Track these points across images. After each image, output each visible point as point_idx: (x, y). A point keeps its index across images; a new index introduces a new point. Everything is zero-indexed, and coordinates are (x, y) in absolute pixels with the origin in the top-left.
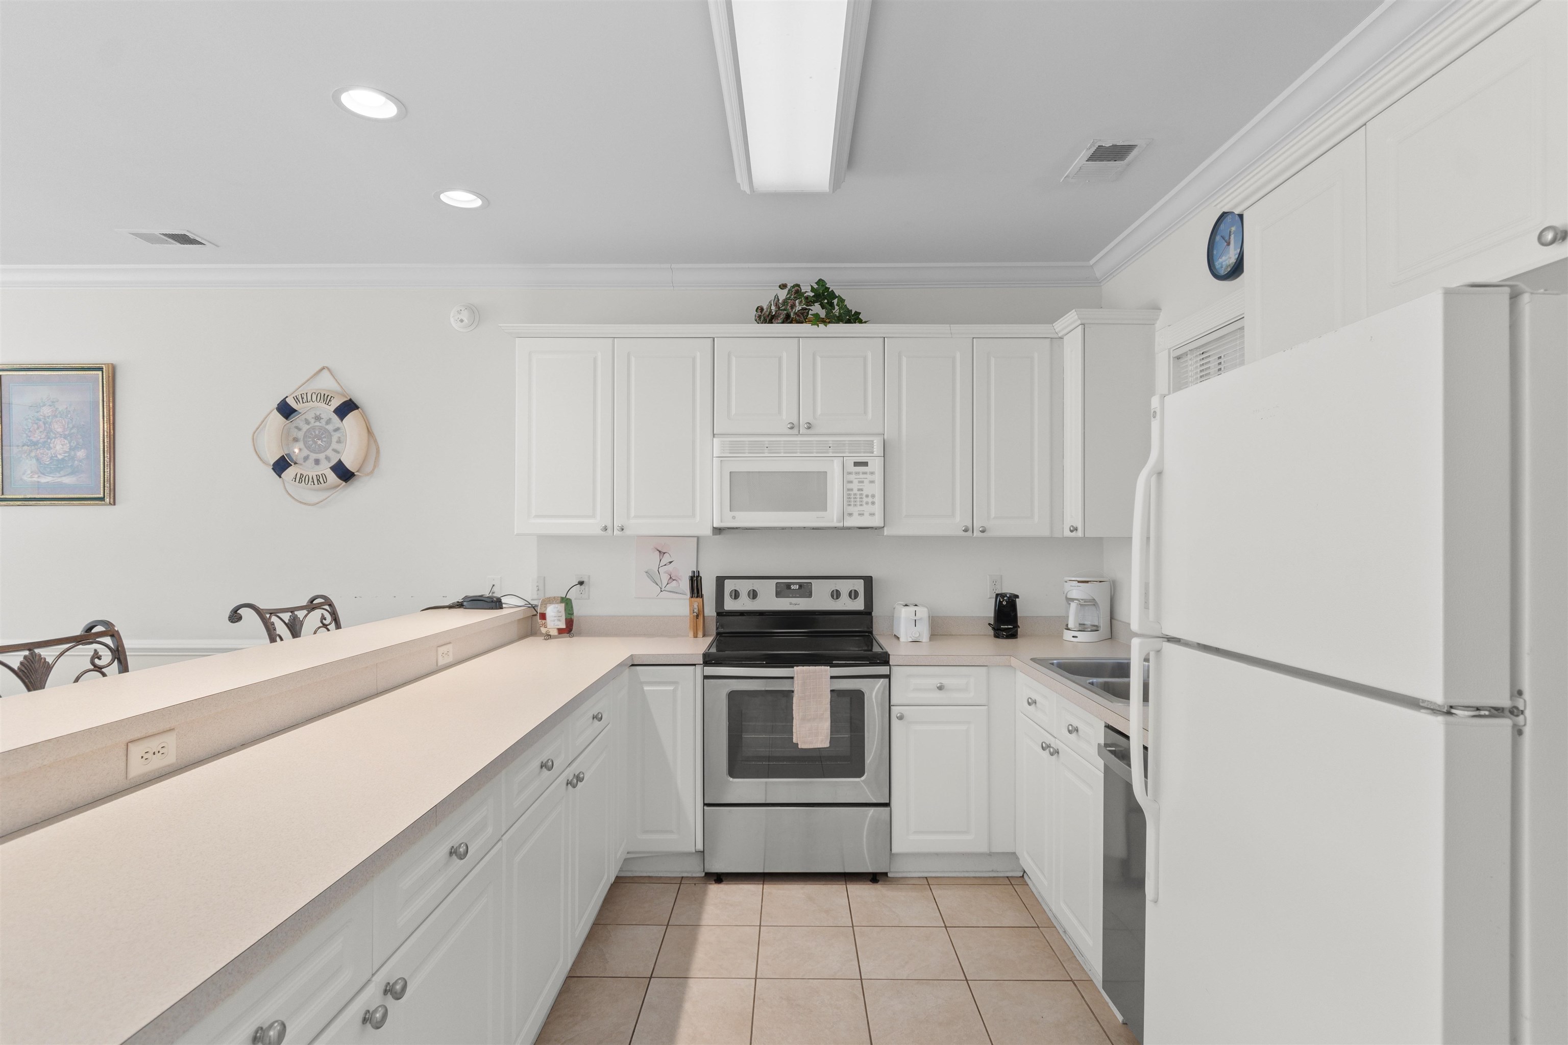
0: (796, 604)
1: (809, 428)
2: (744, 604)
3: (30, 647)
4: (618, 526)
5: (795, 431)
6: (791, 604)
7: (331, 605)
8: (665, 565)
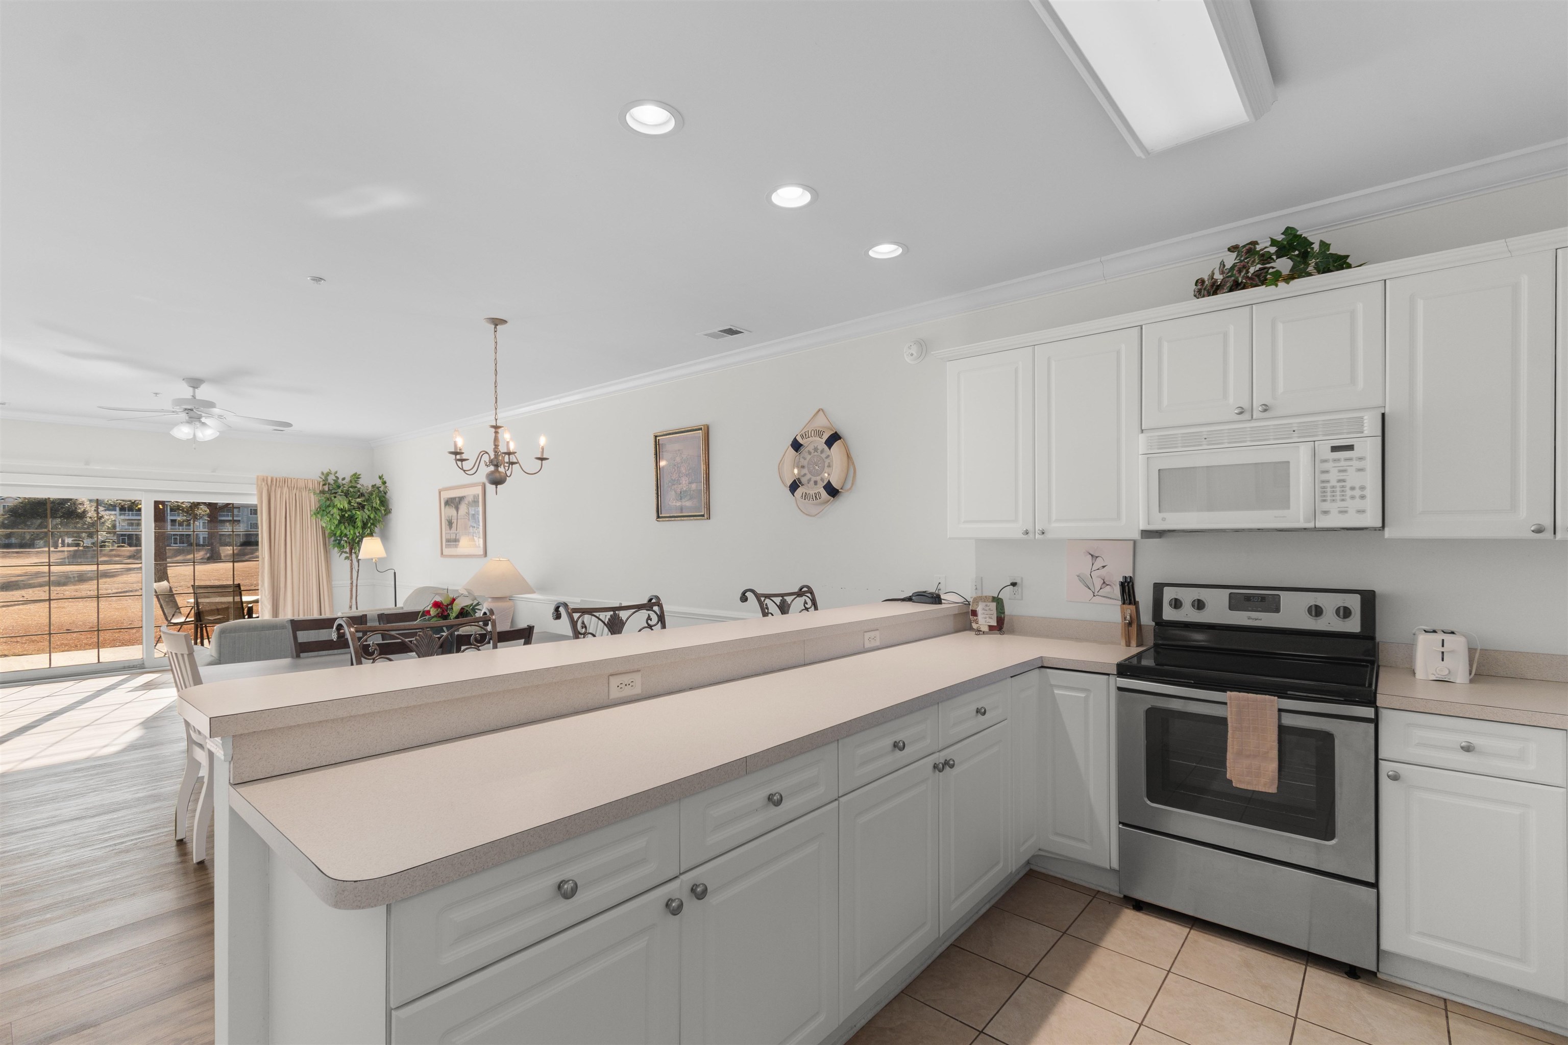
0: (1256, 619)
1: (1265, 410)
2: (1187, 614)
3: (614, 609)
4: (1039, 530)
5: (1246, 416)
6: (1249, 618)
7: (812, 593)
8: (1098, 569)
